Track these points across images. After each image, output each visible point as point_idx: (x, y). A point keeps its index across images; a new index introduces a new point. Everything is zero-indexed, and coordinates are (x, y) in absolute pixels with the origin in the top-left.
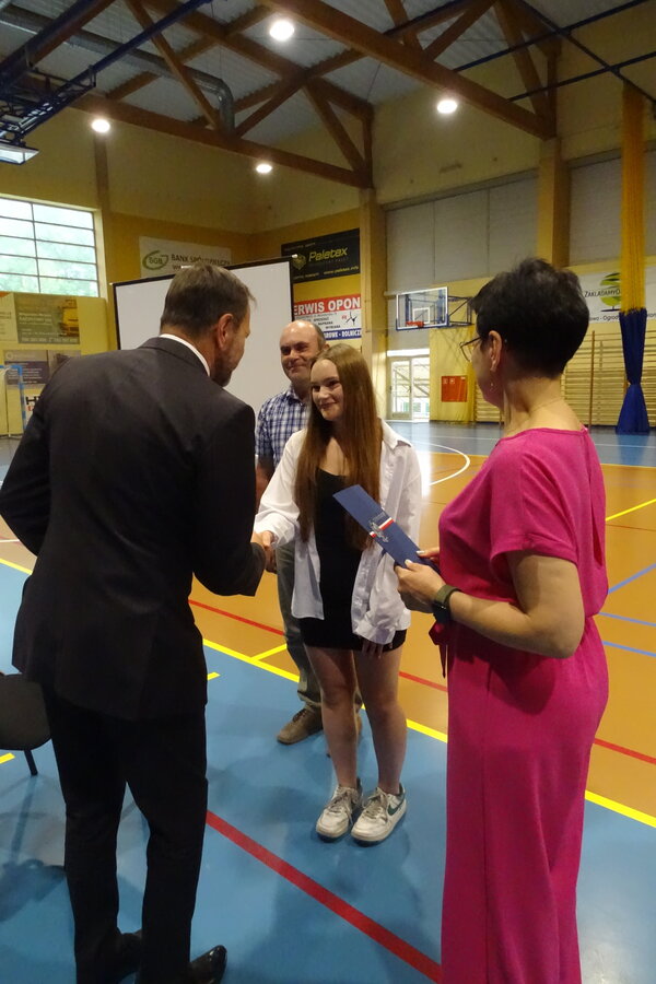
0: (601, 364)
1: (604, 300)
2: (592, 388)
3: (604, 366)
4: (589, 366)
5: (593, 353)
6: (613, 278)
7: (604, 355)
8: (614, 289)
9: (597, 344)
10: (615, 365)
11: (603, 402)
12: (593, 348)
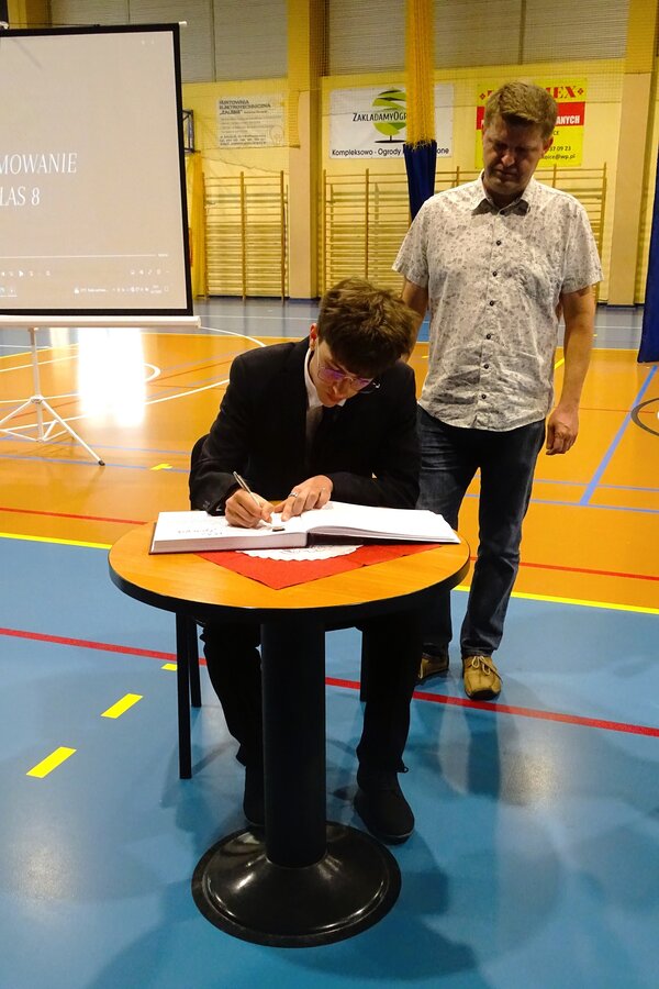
0: (377, 216)
1: (378, 127)
2: (367, 248)
3: (381, 218)
4: (363, 218)
5: (367, 200)
6: (390, 96)
7: (380, 203)
8: (392, 112)
9: (372, 188)
10: (395, 218)
11: (380, 267)
12: (367, 193)
